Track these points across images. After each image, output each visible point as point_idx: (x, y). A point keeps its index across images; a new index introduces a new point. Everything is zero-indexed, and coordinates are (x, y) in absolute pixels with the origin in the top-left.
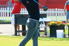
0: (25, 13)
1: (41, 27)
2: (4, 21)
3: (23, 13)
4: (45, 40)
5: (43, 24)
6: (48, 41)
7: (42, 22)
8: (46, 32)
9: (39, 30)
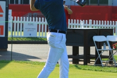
0: (78, 26)
1: (104, 50)
2: (43, 39)
3: (75, 26)
4: (110, 72)
5: (107, 45)
6: (114, 73)
7: (105, 42)
8: (112, 59)
9: (101, 56)
